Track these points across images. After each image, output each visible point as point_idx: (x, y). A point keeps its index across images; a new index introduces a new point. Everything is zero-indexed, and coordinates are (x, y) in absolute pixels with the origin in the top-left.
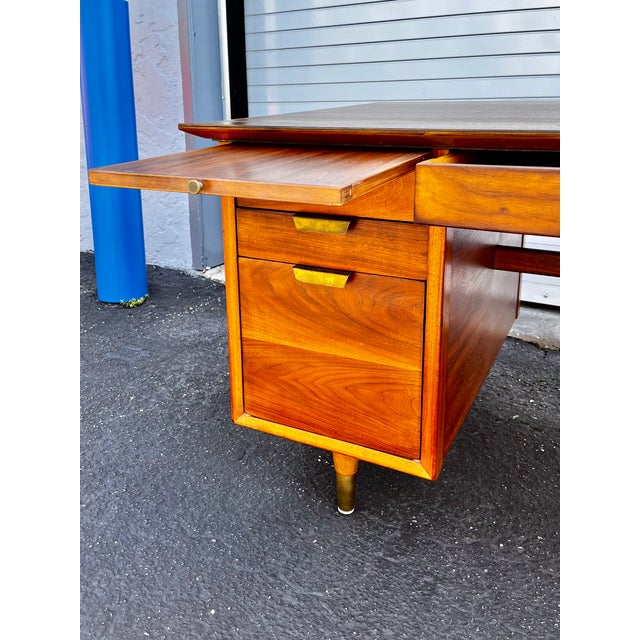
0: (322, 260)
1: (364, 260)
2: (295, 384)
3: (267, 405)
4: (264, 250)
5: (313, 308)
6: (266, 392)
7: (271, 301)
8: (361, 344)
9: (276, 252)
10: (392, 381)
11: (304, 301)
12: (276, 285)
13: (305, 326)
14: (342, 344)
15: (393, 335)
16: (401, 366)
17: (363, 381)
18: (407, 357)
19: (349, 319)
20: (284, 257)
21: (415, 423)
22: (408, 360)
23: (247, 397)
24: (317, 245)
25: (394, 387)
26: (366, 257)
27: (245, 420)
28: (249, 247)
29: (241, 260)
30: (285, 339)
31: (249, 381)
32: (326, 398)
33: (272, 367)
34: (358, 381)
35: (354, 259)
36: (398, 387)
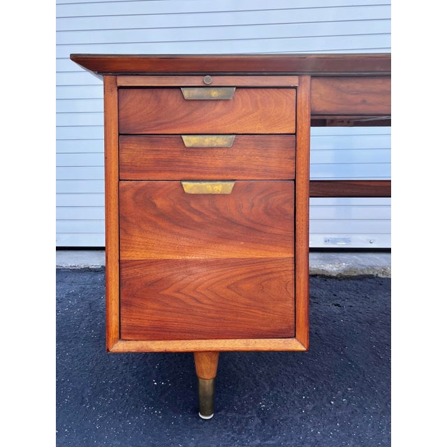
0: (206, 173)
1: (243, 169)
2: (177, 295)
3: (146, 324)
4: (147, 171)
5: (196, 218)
6: (147, 311)
7: (153, 219)
8: (242, 243)
9: (160, 171)
10: (269, 271)
11: (188, 213)
12: (160, 203)
13: (188, 237)
14: (224, 247)
15: (270, 230)
16: (277, 255)
17: (243, 277)
18: (282, 247)
19: (231, 222)
20: (168, 175)
21: (290, 304)
22: (283, 249)
23: (123, 322)
24: (200, 161)
25: (271, 276)
26: (245, 166)
27: (120, 347)
28: (131, 170)
29: (123, 184)
30: (168, 253)
31: (126, 305)
32: (208, 302)
33: (152, 283)
34: (239, 278)
35: (233, 169)
36: (275, 275)
